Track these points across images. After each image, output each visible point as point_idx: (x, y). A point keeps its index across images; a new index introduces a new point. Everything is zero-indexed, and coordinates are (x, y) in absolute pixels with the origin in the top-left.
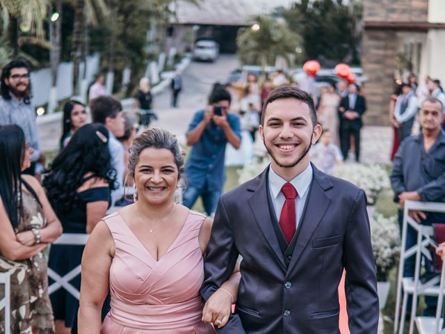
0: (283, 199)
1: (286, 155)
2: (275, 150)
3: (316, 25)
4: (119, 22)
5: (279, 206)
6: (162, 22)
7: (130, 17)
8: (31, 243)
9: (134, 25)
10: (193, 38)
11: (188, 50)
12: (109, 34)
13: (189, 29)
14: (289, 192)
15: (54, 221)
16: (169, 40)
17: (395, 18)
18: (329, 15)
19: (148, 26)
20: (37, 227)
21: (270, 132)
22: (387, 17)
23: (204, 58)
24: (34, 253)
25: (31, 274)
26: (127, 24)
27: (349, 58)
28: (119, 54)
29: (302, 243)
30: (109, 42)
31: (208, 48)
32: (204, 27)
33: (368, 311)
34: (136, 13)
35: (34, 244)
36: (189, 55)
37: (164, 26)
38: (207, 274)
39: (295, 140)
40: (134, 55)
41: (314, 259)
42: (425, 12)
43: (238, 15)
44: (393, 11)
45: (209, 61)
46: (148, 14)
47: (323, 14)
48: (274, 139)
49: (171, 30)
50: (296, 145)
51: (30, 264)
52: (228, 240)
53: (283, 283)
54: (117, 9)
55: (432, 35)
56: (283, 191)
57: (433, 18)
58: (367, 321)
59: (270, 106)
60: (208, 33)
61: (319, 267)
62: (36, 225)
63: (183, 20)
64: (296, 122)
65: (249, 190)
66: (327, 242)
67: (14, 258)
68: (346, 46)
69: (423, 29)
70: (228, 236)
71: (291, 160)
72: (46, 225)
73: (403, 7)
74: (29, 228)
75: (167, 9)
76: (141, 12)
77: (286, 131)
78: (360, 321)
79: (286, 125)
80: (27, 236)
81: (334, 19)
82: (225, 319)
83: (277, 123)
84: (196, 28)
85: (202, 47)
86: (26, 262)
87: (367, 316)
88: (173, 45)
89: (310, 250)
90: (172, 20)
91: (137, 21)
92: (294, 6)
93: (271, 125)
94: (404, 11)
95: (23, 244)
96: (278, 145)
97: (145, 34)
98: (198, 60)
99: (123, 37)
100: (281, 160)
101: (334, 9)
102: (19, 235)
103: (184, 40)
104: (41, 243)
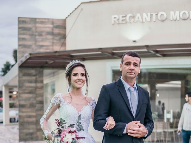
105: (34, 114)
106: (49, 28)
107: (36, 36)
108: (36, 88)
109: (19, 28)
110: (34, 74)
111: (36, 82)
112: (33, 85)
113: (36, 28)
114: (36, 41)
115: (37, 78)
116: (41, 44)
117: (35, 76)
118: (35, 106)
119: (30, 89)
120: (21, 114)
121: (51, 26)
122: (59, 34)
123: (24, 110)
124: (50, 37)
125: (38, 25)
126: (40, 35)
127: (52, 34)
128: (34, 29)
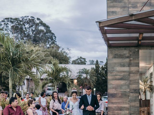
105: (127, 106)
108: (130, 73)
110: (127, 55)
111: (130, 65)
112: (126, 69)
115: (130, 60)
117: (128, 57)
118: (129, 96)
119: (123, 74)
120: (110, 105)
123: (114, 100)
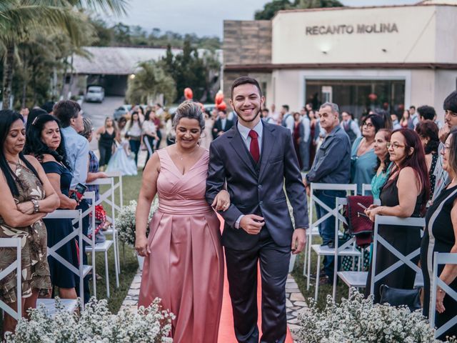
0: (250, 139)
1: (248, 115)
2: (242, 113)
3: (179, 73)
4: (30, 71)
5: (248, 143)
6: (62, 71)
7: (38, 68)
8: (30, 211)
9: (41, 74)
10: (85, 84)
11: (81, 94)
12: (22, 80)
13: (82, 77)
14: (253, 135)
15: (52, 194)
16: (67, 86)
17: (246, 62)
18: (188, 66)
19: (52, 75)
20: (37, 198)
21: (238, 104)
22: (241, 61)
23: (94, 99)
24: (34, 221)
25: (32, 239)
26: (36, 73)
27: (204, 98)
28: (29, 96)
29: (264, 162)
30: (22, 86)
31: (98, 92)
32: (92, 76)
33: (301, 195)
34: (42, 64)
35: (33, 213)
36: (82, 97)
37: (64, 75)
38: (208, 187)
39: (252, 107)
40: (41, 96)
41: (272, 170)
42: (270, 57)
43: (120, 67)
44: (245, 57)
45: (98, 102)
46: (52, 65)
47: (184, 64)
48: (241, 107)
49: (68, 79)
50: (253, 109)
51: (31, 231)
52: (221, 167)
53: (257, 186)
54: (27, 61)
55: (276, 74)
56: (249, 135)
57: (276, 60)
58: (302, 200)
59: (235, 89)
60: (96, 81)
61: (274, 174)
62: (35, 196)
63: (77, 71)
64: (252, 97)
65: (228, 137)
66: (277, 160)
67: (15, 225)
68: (202, 89)
69: (268, 70)
70: (221, 164)
71: (251, 117)
72: (44, 197)
73: (253, 54)
74: (29, 199)
75: (65, 62)
76: (46, 64)
77: (247, 102)
78: (298, 201)
79: (247, 98)
80: (27, 206)
81: (192, 69)
82: (228, 204)
83: (241, 98)
84: (87, 77)
85: (92, 92)
86: (27, 229)
87: (302, 197)
88: (70, 90)
89: (269, 165)
90: (69, 71)
91: (42, 71)
92: (161, 59)
93: (237, 100)
94: (254, 57)
95: (23, 213)
96: (243, 110)
97: (49, 81)
98: (89, 101)
99: (32, 83)
100: (246, 118)
101: (193, 61)
102: (19, 205)
103: (78, 86)
104: (39, 212)
106: (255, 30)
107: (240, 39)
109: (225, 31)
113: (241, 30)
114: (241, 44)
116: (246, 47)
121: (257, 28)
122: (265, 37)
124: (255, 40)
125: (244, 28)
126: (246, 38)
127: (257, 36)
128: (239, 32)
